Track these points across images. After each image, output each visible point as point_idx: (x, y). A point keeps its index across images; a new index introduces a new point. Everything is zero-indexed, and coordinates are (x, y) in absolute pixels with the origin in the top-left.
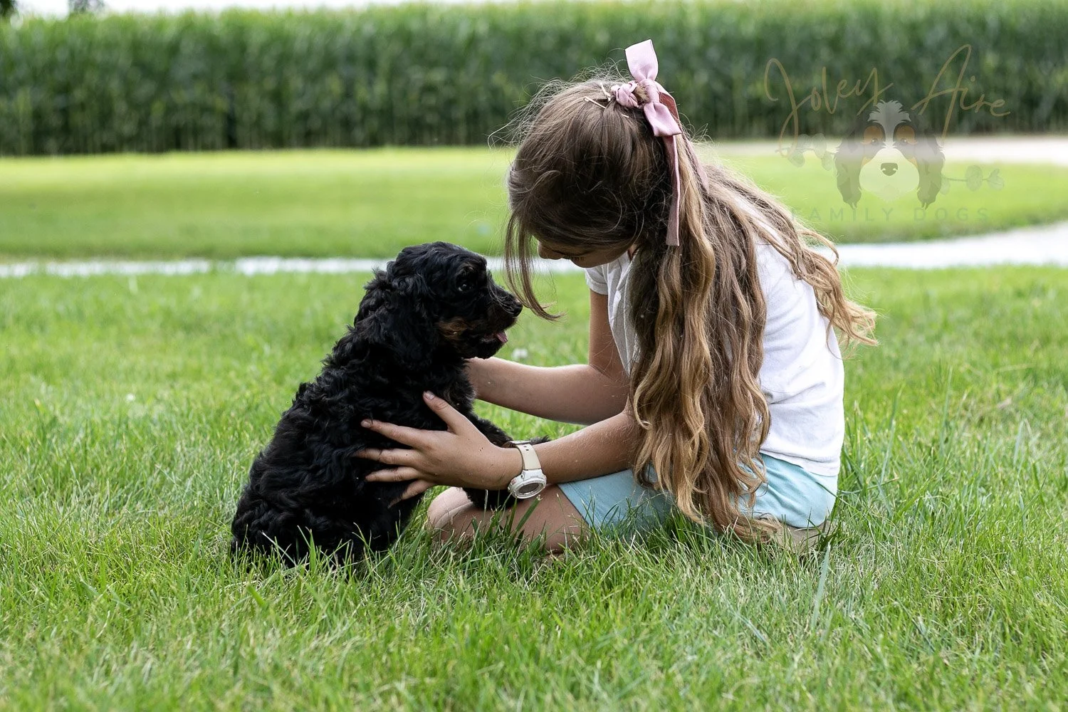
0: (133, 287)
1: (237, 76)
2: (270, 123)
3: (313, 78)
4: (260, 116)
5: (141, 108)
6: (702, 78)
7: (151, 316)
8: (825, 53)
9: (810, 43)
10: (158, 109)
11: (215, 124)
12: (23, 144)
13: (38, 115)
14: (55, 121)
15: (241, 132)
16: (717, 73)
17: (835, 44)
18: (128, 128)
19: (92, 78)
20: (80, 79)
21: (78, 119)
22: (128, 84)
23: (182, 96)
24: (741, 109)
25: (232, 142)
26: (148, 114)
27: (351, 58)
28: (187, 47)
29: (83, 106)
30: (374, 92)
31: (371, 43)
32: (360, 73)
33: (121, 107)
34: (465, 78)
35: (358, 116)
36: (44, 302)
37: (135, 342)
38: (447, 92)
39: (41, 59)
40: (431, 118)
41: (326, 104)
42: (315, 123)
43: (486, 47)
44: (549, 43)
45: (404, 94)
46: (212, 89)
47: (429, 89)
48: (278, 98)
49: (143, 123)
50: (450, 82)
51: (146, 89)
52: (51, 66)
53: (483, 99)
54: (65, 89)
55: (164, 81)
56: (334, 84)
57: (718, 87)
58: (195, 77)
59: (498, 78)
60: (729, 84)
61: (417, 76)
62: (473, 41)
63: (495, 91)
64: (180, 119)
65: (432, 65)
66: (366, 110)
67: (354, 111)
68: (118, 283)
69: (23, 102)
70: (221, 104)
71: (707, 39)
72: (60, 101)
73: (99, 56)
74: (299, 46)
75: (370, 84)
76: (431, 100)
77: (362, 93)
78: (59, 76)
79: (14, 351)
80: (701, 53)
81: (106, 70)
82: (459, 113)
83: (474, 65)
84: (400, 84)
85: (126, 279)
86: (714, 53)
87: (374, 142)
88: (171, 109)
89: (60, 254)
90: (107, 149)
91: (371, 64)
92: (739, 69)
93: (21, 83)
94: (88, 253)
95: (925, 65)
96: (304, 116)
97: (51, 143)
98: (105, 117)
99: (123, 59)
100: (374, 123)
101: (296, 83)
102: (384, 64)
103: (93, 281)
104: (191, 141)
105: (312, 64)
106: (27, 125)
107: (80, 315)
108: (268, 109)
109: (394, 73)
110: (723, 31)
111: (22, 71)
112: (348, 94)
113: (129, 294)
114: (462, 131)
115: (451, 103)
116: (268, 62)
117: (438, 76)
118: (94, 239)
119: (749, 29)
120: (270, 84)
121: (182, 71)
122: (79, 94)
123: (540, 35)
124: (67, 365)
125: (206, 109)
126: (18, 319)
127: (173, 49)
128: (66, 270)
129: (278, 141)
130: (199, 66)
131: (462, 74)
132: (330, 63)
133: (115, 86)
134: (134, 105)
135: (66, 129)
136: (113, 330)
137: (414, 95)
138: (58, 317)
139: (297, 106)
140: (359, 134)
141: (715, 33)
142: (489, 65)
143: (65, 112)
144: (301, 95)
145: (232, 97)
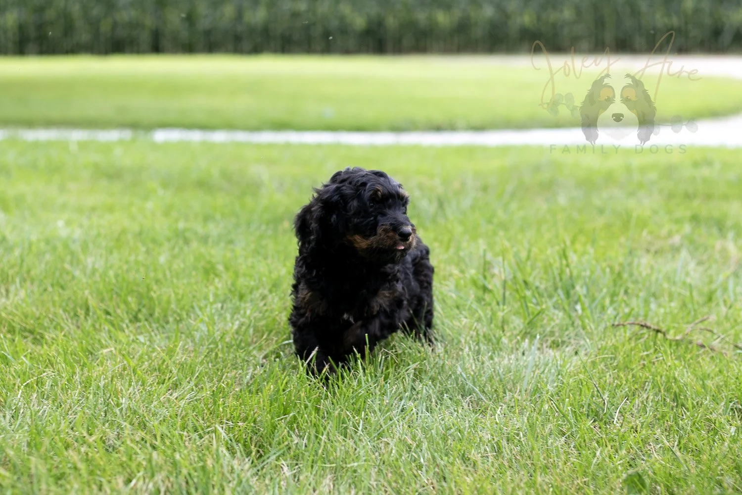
0: (73, 148)
1: (161, 2)
2: (184, 37)
3: (215, 5)
4: (177, 32)
5: (93, 24)
7: (84, 167)
10: (105, 25)
11: (145, 37)
12: (11, 47)
13: (21, 28)
15: (164, 42)
18: (84, 37)
19: (60, 3)
20: (50, 4)
21: (49, 31)
22: (85, 8)
23: (123, 16)
25: (156, 47)
26: (98, 28)
29: (53, 23)
30: (257, 16)
32: (247, 3)
33: (80, 23)
34: (322, 8)
35: (245, 34)
37: (72, 186)
38: (308, 17)
40: (296, 36)
41: (223, 24)
42: (217, 37)
46: (144, 11)
47: (295, 15)
49: (96, 34)
50: (310, 11)
51: (97, 11)
53: (335, 23)
54: (40, 10)
55: (110, 5)
56: (229, 10)
58: (133, 3)
59: (344, 8)
61: (288, 5)
63: (342, 19)
67: (242, 28)
69: (11, 18)
70: (149, 21)
72: (36, 18)
75: (254, 10)
77: (248, 16)
82: (317, 31)
85: (68, 142)
87: (256, 50)
88: (115, 25)
90: (70, 51)
93: (10, 5)
94: (49, 123)
96: (208, 33)
98: (69, 29)
100: (257, 39)
101: (202, 8)
103: (49, 144)
104: (128, 47)
106: (13, 35)
107: (35, 167)
108: (183, 28)
109: (271, 3)
112: (239, 16)
113: (70, 153)
115: (311, 25)
117: (302, 6)
118: (54, 114)
124: (20, 200)
125: (139, 26)
131: (318, 4)
133: (76, 8)
134: (90, 22)
135: (40, 38)
136: (57, 177)
137: (285, 19)
138: (20, 168)
139: (203, 25)
140: (246, 45)
143: (40, 27)
144: (206, 17)
145: (157, 18)
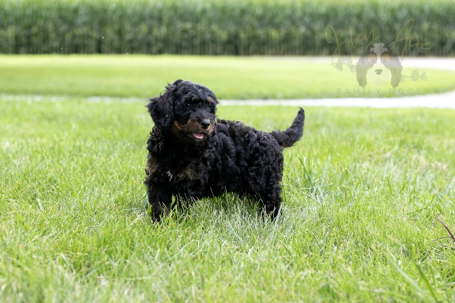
1: (103, 23)
3: (135, 25)
4: (112, 41)
5: (61, 36)
6: (303, 30)
8: (354, 20)
9: (348, 16)
10: (68, 37)
11: (93, 43)
12: (11, 49)
13: (17, 38)
14: (24, 41)
15: (104, 47)
16: (309, 27)
17: (359, 16)
18: (56, 44)
19: (41, 23)
20: (35, 23)
21: (34, 40)
22: (56, 27)
23: (79, 31)
24: (318, 43)
25: (99, 51)
26: (64, 38)
27: (151, 17)
28: (82, 11)
29: (36, 35)
30: (161, 31)
31: (160, 11)
32: (155, 23)
33: (52, 35)
34: (201, 27)
35: (154, 43)
38: (192, 32)
39: (18, 14)
40: (185, 44)
41: (140, 36)
42: (136, 44)
43: (210, 14)
44: (237, 13)
45: (174, 33)
46: (92, 28)
47: (185, 31)
48: (120, 33)
49: (62, 42)
50: (193, 28)
51: (63, 28)
52: (24, 16)
53: (208, 36)
54: (29, 27)
55: (71, 24)
56: (144, 28)
57: (308, 33)
58: (85, 23)
59: (215, 27)
60: (314, 33)
61: (180, 25)
62: (204, 11)
63: (213, 33)
64: (78, 41)
65: (186, 20)
66: (157, 40)
67: (152, 39)
69: (11, 32)
70: (95, 35)
71: (304, 14)
72: (26, 32)
73: (43, 13)
74: (129, 12)
75: (160, 28)
76: (186, 36)
77: (156, 32)
78: (27, 21)
80: (301, 19)
81: (46, 19)
82: (197, 42)
83: (204, 21)
84: (172, 29)
86: (307, 20)
87: (160, 52)
88: (74, 37)
90: (47, 52)
91: (160, 20)
92: (317, 26)
93: (9, 24)
95: (397, 27)
96: (131, 41)
97: (23, 49)
98: (46, 39)
99: (54, 14)
100: (161, 45)
101: (127, 27)
102: (165, 19)
104: (82, 50)
105: (134, 20)
106: (12, 42)
108: (116, 38)
109: (170, 24)
110: (311, 10)
111: (11, 19)
112: (150, 31)
114: (198, 49)
115: (194, 37)
116: (116, 18)
117: (188, 25)
119: (323, 10)
120: (117, 27)
121: (79, 21)
122: (35, 30)
123: (233, 10)
125: (89, 37)
127: (76, 11)
129: (119, 51)
130: (87, 19)
131: (199, 24)
132: (142, 19)
133: (50, 26)
134: (58, 35)
135: (29, 44)
137: (178, 34)
139: (128, 36)
140: (154, 49)
141: (308, 11)
142: (210, 22)
143: (28, 37)
144: (129, 32)
145: (100, 32)
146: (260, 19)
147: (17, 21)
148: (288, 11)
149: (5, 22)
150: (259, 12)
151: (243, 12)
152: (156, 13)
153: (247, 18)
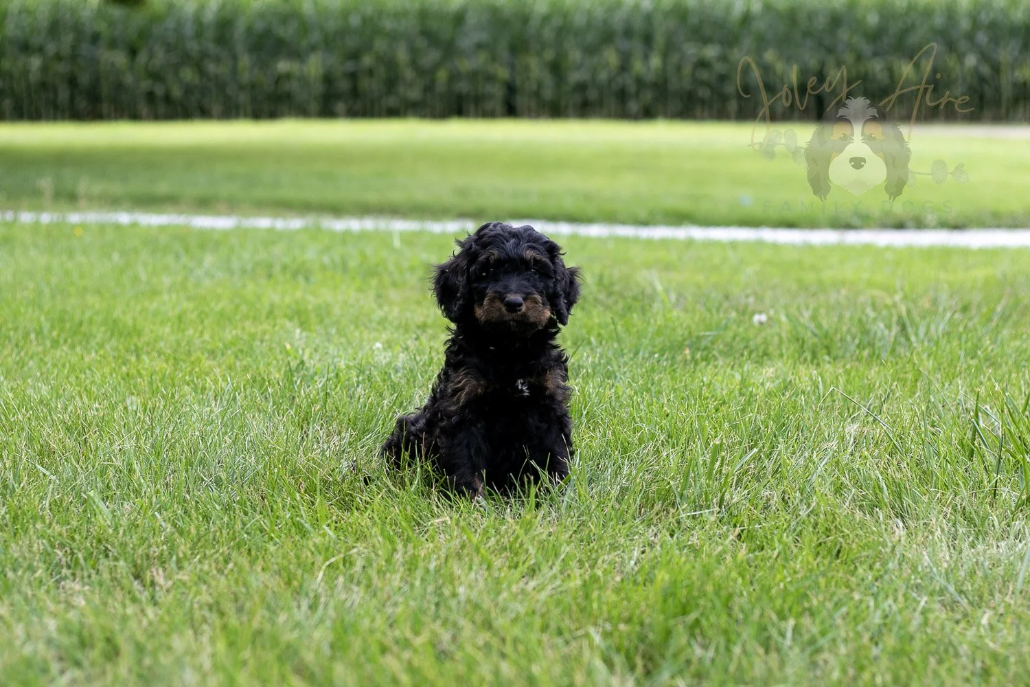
0: (397, 243)
1: (519, 47)
2: (548, 93)
3: (591, 50)
4: (540, 85)
5: (426, 74)
6: (971, 61)
7: (412, 269)
10: (442, 75)
11: (496, 91)
12: (314, 106)
13: (328, 79)
14: (344, 85)
15: (521, 101)
16: (984, 57)
18: (414, 94)
19: (380, 45)
20: (368, 46)
21: (365, 84)
22: (414, 51)
23: (465, 65)
24: (1007, 92)
25: (511, 111)
26: (433, 81)
27: (628, 33)
28: (472, 19)
29: (371, 72)
30: (651, 65)
31: (648, 18)
32: (637, 46)
33: (409, 74)
34: (738, 55)
35: (632, 88)
36: (311, 255)
37: (393, 294)
38: (719, 68)
39: (332, 25)
40: (703, 93)
41: (603, 76)
42: (593, 95)
43: (760, 25)
44: (821, 22)
45: (679, 68)
46: (494, 59)
47: (702, 64)
48: (556, 68)
49: (429, 89)
50: (723, 58)
51: (431, 56)
52: (343, 32)
54: (355, 55)
55: (449, 49)
56: (611, 57)
57: (986, 70)
58: (480, 46)
59: (770, 56)
60: (996, 69)
61: (691, 50)
62: (747, 19)
63: (766, 69)
64: (463, 87)
65: (706, 41)
66: (640, 82)
67: (629, 81)
68: (384, 239)
69: (315, 65)
70: (503, 73)
71: (976, 23)
72: (350, 66)
73: (388, 24)
74: (579, 20)
75: (646, 57)
76: (704, 75)
77: (638, 66)
78: (351, 43)
79: (276, 298)
80: (970, 37)
81: (393, 37)
82: (730, 89)
83: (748, 42)
84: (674, 58)
85: (389, 234)
86: (982, 38)
87: (647, 114)
88: (454, 77)
89: (337, 210)
90: (393, 113)
91: (648, 39)
92: (1005, 54)
93: (313, 48)
94: (364, 210)
96: (581, 87)
97: (340, 106)
98: (391, 83)
99: (411, 27)
100: (648, 96)
101: (575, 55)
102: (659, 40)
103: (363, 236)
104: (472, 107)
105: (590, 38)
106: (317, 88)
107: (345, 268)
108: (548, 80)
109: (670, 47)
110: (992, 15)
111: (316, 37)
112: (624, 67)
113: (393, 250)
114: (733, 106)
115: (723, 78)
116: (548, 34)
117: (711, 52)
118: (371, 197)
120: (549, 55)
121: (466, 42)
122: (367, 61)
123: (811, 16)
124: (323, 313)
125: (489, 77)
126: (284, 268)
127: (460, 20)
128: (339, 225)
129: (555, 110)
130: (483, 36)
131: (735, 51)
132: (607, 37)
133: (402, 55)
134: (420, 71)
135: (355, 93)
136: (374, 282)
137: (687, 70)
138: (324, 268)
139: (575, 77)
140: (633, 106)
141: (984, 18)
142: (761, 43)
143: (353, 76)
144: (579, 67)
145: (512, 67)
146: (875, 36)
147: (329, 42)
148: (939, 21)
149: (304, 43)
150: (873, 20)
151: (836, 21)
152: (638, 24)
153: (844, 35)
